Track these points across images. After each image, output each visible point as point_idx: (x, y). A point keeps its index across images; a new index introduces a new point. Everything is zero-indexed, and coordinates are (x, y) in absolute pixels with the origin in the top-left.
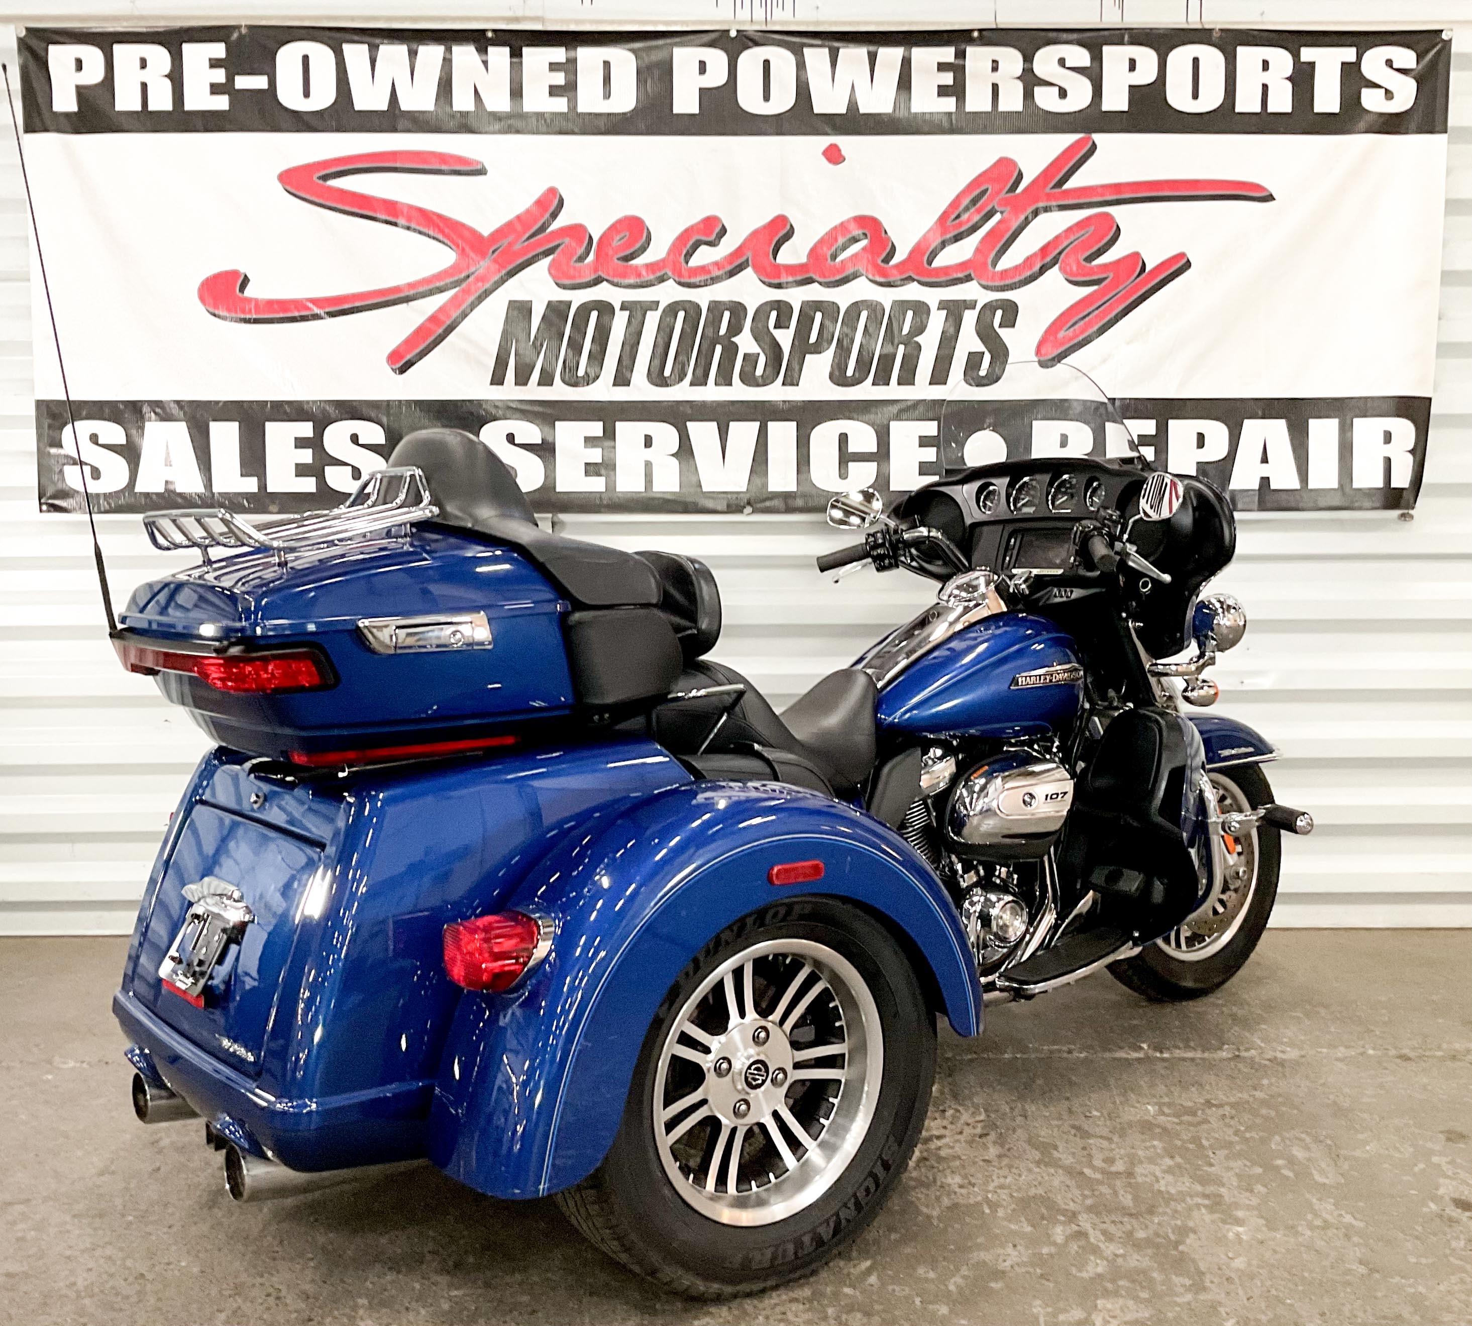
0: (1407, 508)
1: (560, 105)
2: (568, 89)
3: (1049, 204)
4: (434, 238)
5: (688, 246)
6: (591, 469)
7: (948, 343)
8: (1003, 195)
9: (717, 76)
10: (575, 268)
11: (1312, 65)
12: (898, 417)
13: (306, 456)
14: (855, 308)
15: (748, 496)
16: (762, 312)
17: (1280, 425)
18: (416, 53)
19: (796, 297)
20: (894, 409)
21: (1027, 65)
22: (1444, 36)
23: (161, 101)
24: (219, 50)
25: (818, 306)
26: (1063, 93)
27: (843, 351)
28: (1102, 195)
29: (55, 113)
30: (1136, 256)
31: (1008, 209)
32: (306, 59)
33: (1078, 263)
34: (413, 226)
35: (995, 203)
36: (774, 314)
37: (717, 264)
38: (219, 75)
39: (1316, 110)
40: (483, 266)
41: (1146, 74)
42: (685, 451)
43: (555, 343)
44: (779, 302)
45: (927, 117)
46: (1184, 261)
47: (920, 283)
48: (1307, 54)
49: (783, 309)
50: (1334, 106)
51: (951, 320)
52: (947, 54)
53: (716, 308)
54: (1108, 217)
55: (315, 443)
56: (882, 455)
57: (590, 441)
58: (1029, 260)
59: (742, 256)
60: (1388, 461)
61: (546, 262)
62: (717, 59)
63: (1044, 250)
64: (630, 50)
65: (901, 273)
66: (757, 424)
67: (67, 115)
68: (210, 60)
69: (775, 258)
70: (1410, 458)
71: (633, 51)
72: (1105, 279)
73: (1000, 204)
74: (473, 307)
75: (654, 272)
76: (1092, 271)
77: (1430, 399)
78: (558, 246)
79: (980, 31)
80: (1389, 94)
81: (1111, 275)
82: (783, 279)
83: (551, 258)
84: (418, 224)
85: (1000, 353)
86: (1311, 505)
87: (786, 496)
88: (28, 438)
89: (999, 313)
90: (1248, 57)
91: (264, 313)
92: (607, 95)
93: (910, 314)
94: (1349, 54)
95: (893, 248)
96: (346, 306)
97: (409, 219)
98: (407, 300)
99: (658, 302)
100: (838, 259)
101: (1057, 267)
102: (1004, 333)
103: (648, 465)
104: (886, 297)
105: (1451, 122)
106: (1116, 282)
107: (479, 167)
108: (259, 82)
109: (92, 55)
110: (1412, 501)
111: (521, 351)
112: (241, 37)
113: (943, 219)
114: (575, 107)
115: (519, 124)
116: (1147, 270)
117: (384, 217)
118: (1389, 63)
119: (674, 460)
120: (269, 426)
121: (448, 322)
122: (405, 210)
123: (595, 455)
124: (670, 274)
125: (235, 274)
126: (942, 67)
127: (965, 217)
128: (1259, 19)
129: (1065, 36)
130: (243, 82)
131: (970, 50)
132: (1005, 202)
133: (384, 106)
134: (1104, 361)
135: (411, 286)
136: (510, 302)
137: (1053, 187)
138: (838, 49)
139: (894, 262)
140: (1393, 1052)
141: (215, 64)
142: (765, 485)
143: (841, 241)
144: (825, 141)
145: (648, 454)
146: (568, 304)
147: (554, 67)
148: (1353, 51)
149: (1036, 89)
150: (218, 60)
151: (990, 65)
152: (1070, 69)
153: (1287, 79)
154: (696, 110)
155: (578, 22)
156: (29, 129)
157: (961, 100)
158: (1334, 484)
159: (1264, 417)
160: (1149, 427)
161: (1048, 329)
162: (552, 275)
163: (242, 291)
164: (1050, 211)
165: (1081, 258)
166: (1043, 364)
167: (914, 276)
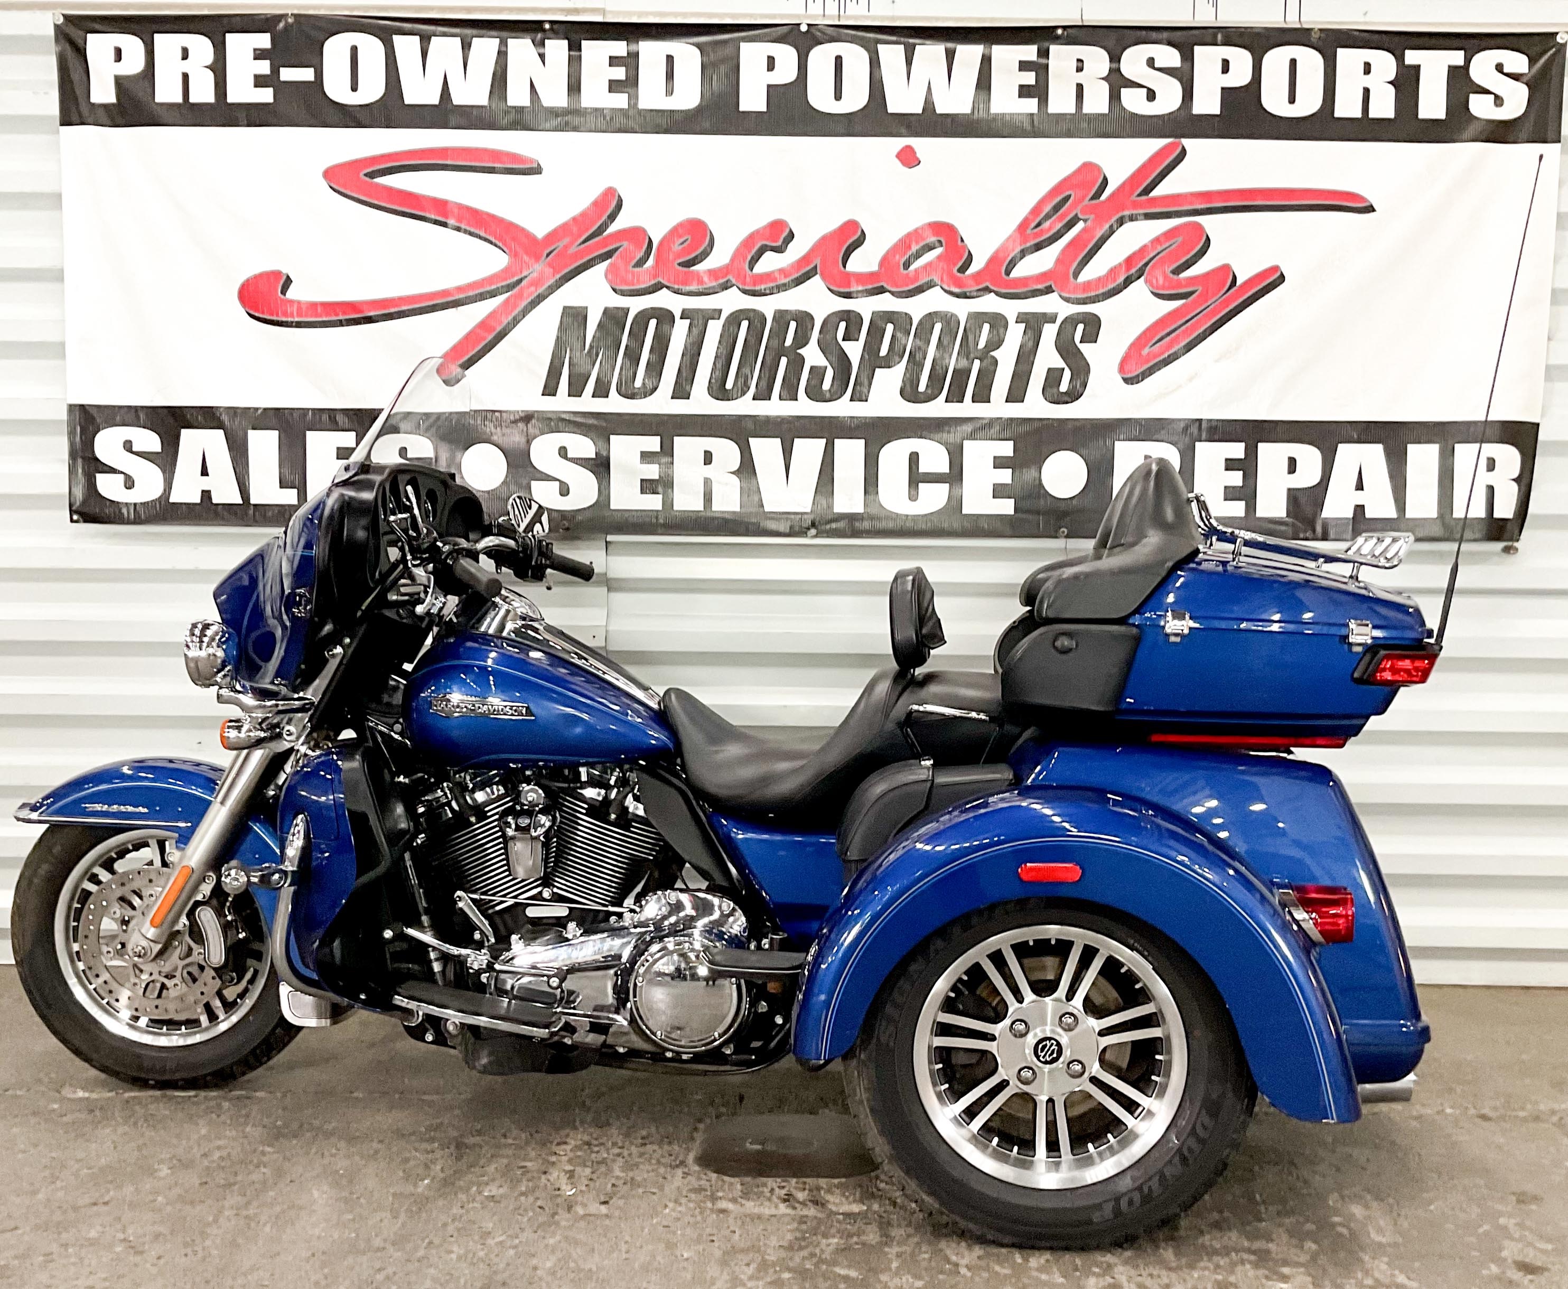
0: (1511, 540)
1: (620, 101)
2: (629, 84)
3: (1135, 212)
4: (486, 240)
5: (753, 252)
6: (648, 486)
7: (1026, 358)
8: (1086, 202)
9: (786, 73)
10: (633, 274)
11: (1417, 68)
12: (972, 436)
14: (930, 319)
15: (812, 517)
16: (829, 324)
17: (1377, 450)
18: (470, 43)
19: (866, 307)
20: (968, 428)
21: (1114, 66)
22: (1559, 40)
23: (203, 92)
24: (264, 40)
25: (890, 317)
26: (1152, 96)
27: (915, 364)
28: (1191, 203)
29: (93, 104)
30: (1226, 268)
31: (1092, 217)
32: (354, 50)
33: (1165, 277)
34: (463, 226)
35: (1078, 211)
36: (843, 325)
37: (781, 271)
38: (264, 67)
39: (1421, 116)
40: (537, 269)
41: (1240, 76)
42: (747, 468)
43: (610, 353)
44: (848, 312)
45: (1008, 118)
46: (1278, 274)
47: (997, 294)
48: (1412, 57)
49: (852, 320)
50: (1439, 113)
51: (1029, 332)
52: (1029, 52)
53: (782, 318)
54: (1199, 228)
56: (955, 476)
57: (646, 457)
58: (1113, 271)
59: (808, 264)
60: (1491, 490)
61: (603, 266)
62: (786, 55)
63: (1129, 261)
64: (694, 44)
65: (978, 284)
66: (824, 441)
67: (105, 107)
68: (255, 50)
69: (845, 266)
70: (1515, 487)
71: (698, 46)
72: (1192, 293)
73: (1083, 212)
74: (525, 312)
75: (716, 279)
76: (1179, 284)
77: (1538, 425)
78: (616, 249)
79: (1064, 28)
80: (1499, 101)
81: (1200, 289)
82: (855, 288)
83: (609, 261)
84: (469, 224)
85: (1081, 369)
87: (852, 518)
88: (61, 446)
89: (1080, 327)
90: (1348, 58)
91: (306, 316)
92: (670, 92)
93: (986, 327)
94: (1457, 58)
95: (970, 256)
96: (392, 310)
97: (459, 221)
98: (456, 304)
99: (720, 311)
100: (912, 268)
101: (1142, 279)
102: (1085, 348)
103: (707, 482)
104: (962, 309)
105: (1565, 130)
106: (1205, 296)
107: (535, 166)
108: (306, 74)
109: (132, 45)
110: (1517, 532)
111: (575, 361)
112: (287, 27)
113: (1023, 227)
114: (636, 104)
115: (576, 120)
116: (1238, 283)
117: (433, 217)
118: (1499, 68)
119: (734, 478)
120: (309, 434)
121: (499, 329)
122: (456, 211)
123: (652, 471)
124: (734, 281)
125: (277, 274)
126: (1024, 66)
127: (1046, 225)
128: (1362, 20)
129: (1154, 35)
130: (288, 74)
131: (1054, 49)
132: (1087, 210)
133: (435, 100)
134: (1191, 379)
135: (460, 289)
136: (565, 308)
137: (1139, 195)
138: (914, 45)
139: (969, 272)
140: (1472, 1111)
141: (259, 55)
142: (830, 506)
143: (915, 248)
144: (900, 143)
145: (708, 471)
146: (626, 311)
147: (614, 61)
148: (1461, 53)
149: (1124, 91)
150: (263, 50)
151: (1074, 65)
152: (1160, 70)
153: (1390, 83)
154: (763, 108)
155: (640, 14)
156: (66, 121)
157: (1043, 100)
158: (1434, 514)
159: (1359, 441)
160: (1237, 450)
161: (1133, 345)
162: (609, 281)
163: (284, 292)
164: (1137, 220)
165: (1168, 270)
166: (1127, 381)
167: (992, 288)
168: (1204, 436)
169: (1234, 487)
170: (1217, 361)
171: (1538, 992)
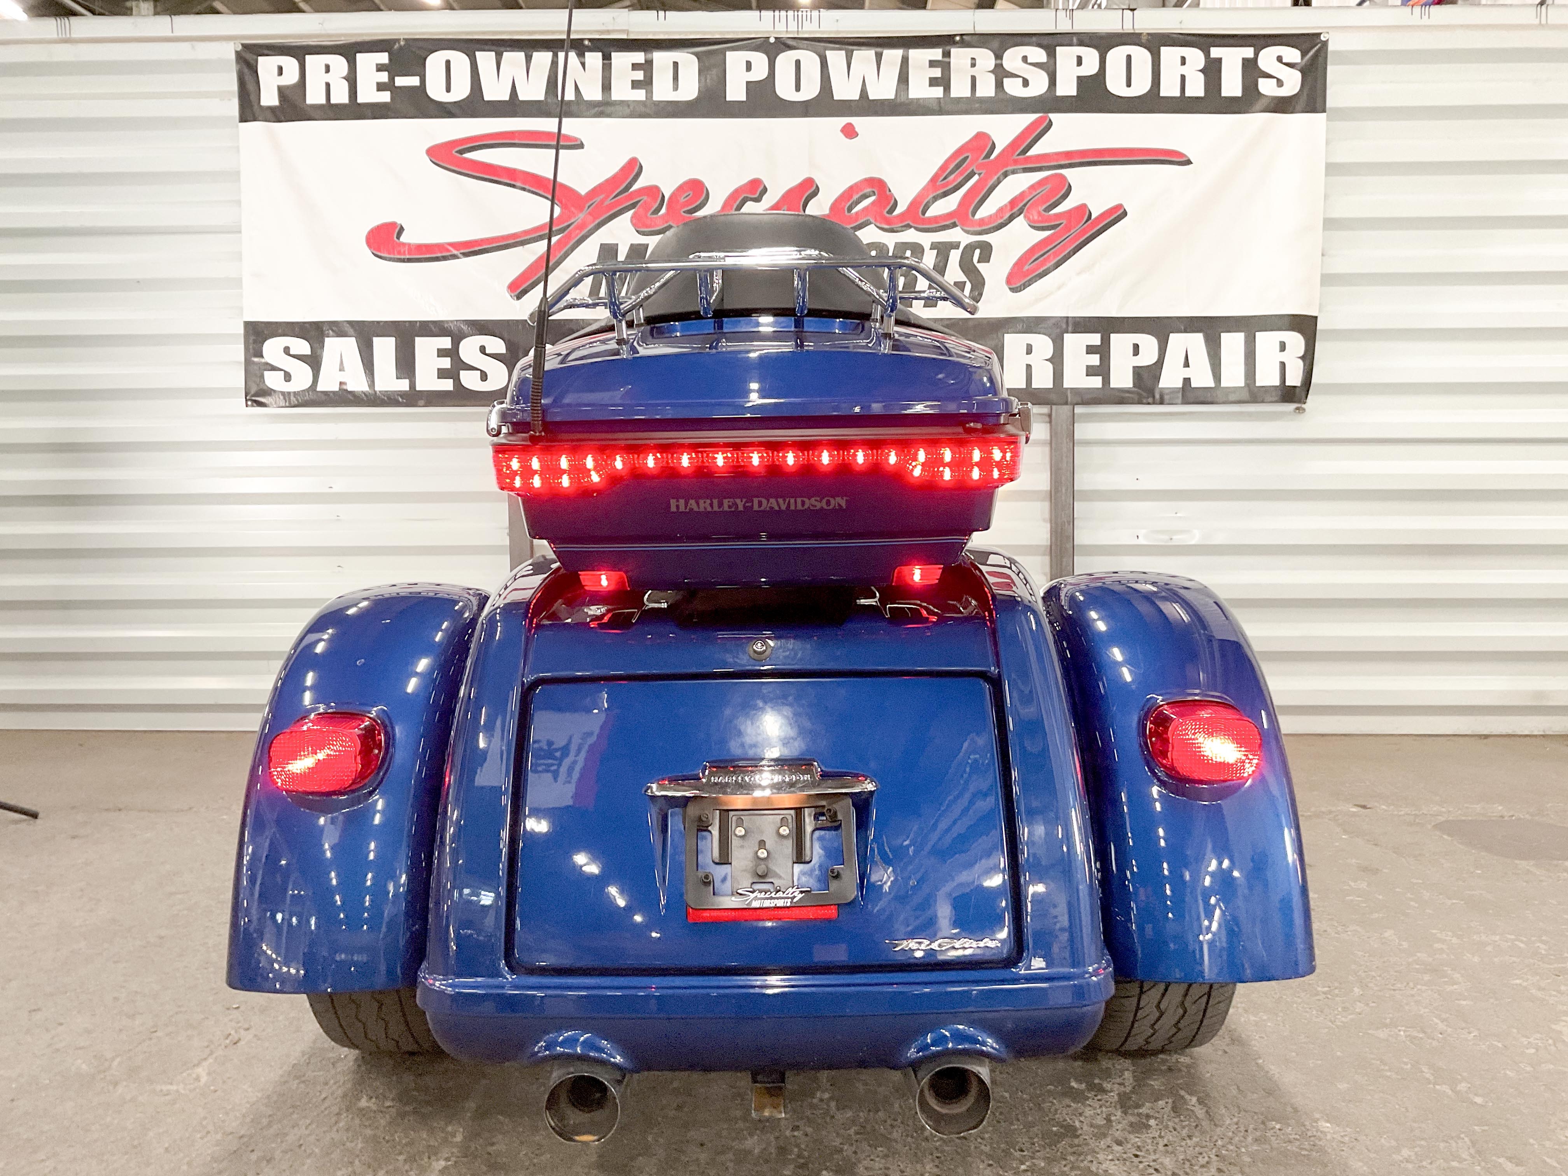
0: (1299, 402)
1: (640, 95)
2: (646, 83)
3: (1015, 167)
4: (543, 197)
5: (738, 202)
8: (980, 161)
9: (760, 72)
10: (651, 219)
11: (1219, 60)
13: (446, 363)
17: (1199, 337)
18: (531, 56)
21: (999, 62)
22: (1322, 38)
23: (340, 96)
24: (383, 58)
26: (1026, 83)
28: (1057, 161)
29: (263, 107)
30: (1083, 207)
31: (984, 172)
32: (448, 63)
33: (1039, 213)
34: (527, 187)
35: (974, 167)
38: (384, 77)
39: (1224, 94)
40: (582, 216)
41: (1091, 67)
45: (922, 102)
46: (1122, 210)
47: (917, 229)
48: (1215, 52)
50: (1238, 92)
51: (940, 256)
52: (936, 54)
54: (1063, 178)
55: (452, 353)
58: (1001, 210)
60: (1283, 365)
61: (629, 214)
62: (760, 60)
63: (1013, 203)
64: (693, 53)
65: (902, 222)
67: (272, 109)
68: (377, 65)
69: (804, 211)
70: (1301, 363)
71: (696, 54)
72: (1060, 224)
73: (977, 168)
74: (573, 249)
76: (1050, 218)
77: (1316, 317)
78: (639, 201)
79: (962, 35)
80: (1280, 83)
81: (1065, 222)
83: (632, 212)
84: (532, 186)
85: (978, 283)
86: (1224, 399)
88: (238, 351)
89: (977, 252)
90: (1170, 54)
91: (415, 254)
92: (676, 88)
93: (909, 252)
94: (1249, 52)
95: (896, 203)
96: (477, 249)
97: (524, 183)
98: (523, 243)
100: (854, 211)
101: (1022, 215)
102: (981, 267)
104: (890, 240)
105: (1329, 103)
106: (1068, 228)
107: (579, 143)
108: (414, 81)
109: (290, 64)
110: (1304, 397)
112: (401, 48)
113: (934, 180)
114: (651, 97)
115: (609, 109)
116: (1093, 217)
117: (506, 181)
118: (1280, 59)
120: (418, 340)
121: (554, 261)
122: (523, 176)
125: (393, 225)
126: (933, 64)
127: (951, 178)
128: (1179, 26)
129: (1027, 39)
130: (400, 81)
131: (954, 51)
132: (981, 167)
133: (507, 98)
134: (1059, 288)
135: (526, 232)
136: (601, 245)
137: (1019, 155)
138: (852, 51)
139: (896, 213)
141: (380, 68)
143: (855, 197)
144: (843, 121)
146: (646, 246)
147: (635, 67)
148: (1252, 49)
149: (1005, 80)
150: (382, 65)
151: (969, 62)
152: (1031, 64)
153: (1200, 71)
154: (744, 99)
155: (654, 33)
156: (243, 119)
157: (947, 89)
158: (1242, 383)
159: (1185, 331)
160: (1095, 339)
161: (1016, 264)
162: (634, 225)
163: (398, 238)
164: (1017, 173)
165: (1041, 209)
166: (1013, 290)
167: (911, 224)
168: (1070, 329)
169: (1093, 366)
170: (1079, 274)
171: (1330, 738)
